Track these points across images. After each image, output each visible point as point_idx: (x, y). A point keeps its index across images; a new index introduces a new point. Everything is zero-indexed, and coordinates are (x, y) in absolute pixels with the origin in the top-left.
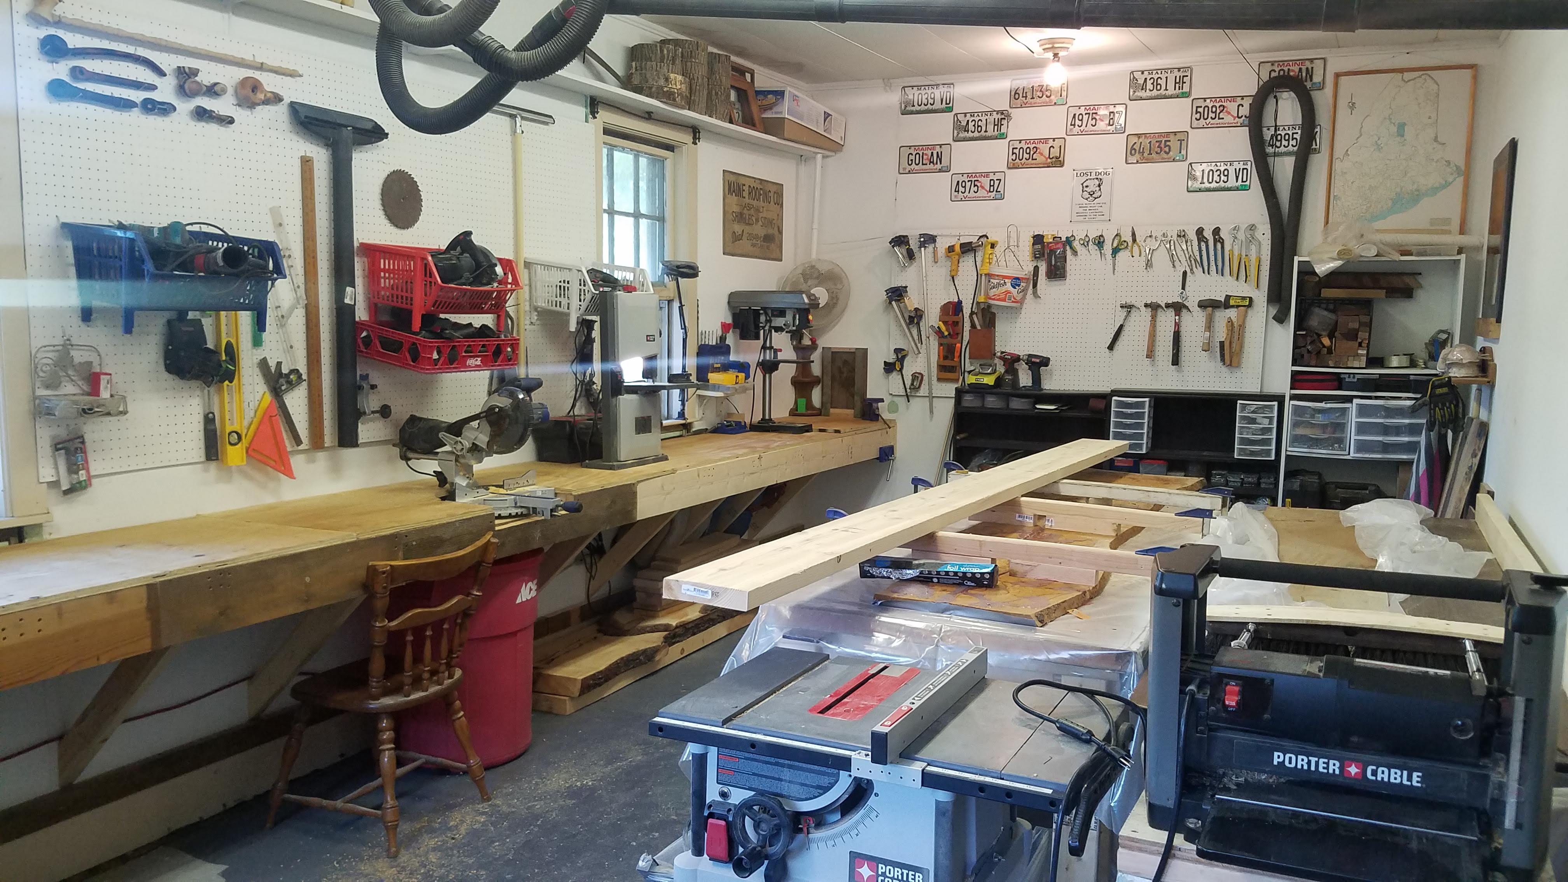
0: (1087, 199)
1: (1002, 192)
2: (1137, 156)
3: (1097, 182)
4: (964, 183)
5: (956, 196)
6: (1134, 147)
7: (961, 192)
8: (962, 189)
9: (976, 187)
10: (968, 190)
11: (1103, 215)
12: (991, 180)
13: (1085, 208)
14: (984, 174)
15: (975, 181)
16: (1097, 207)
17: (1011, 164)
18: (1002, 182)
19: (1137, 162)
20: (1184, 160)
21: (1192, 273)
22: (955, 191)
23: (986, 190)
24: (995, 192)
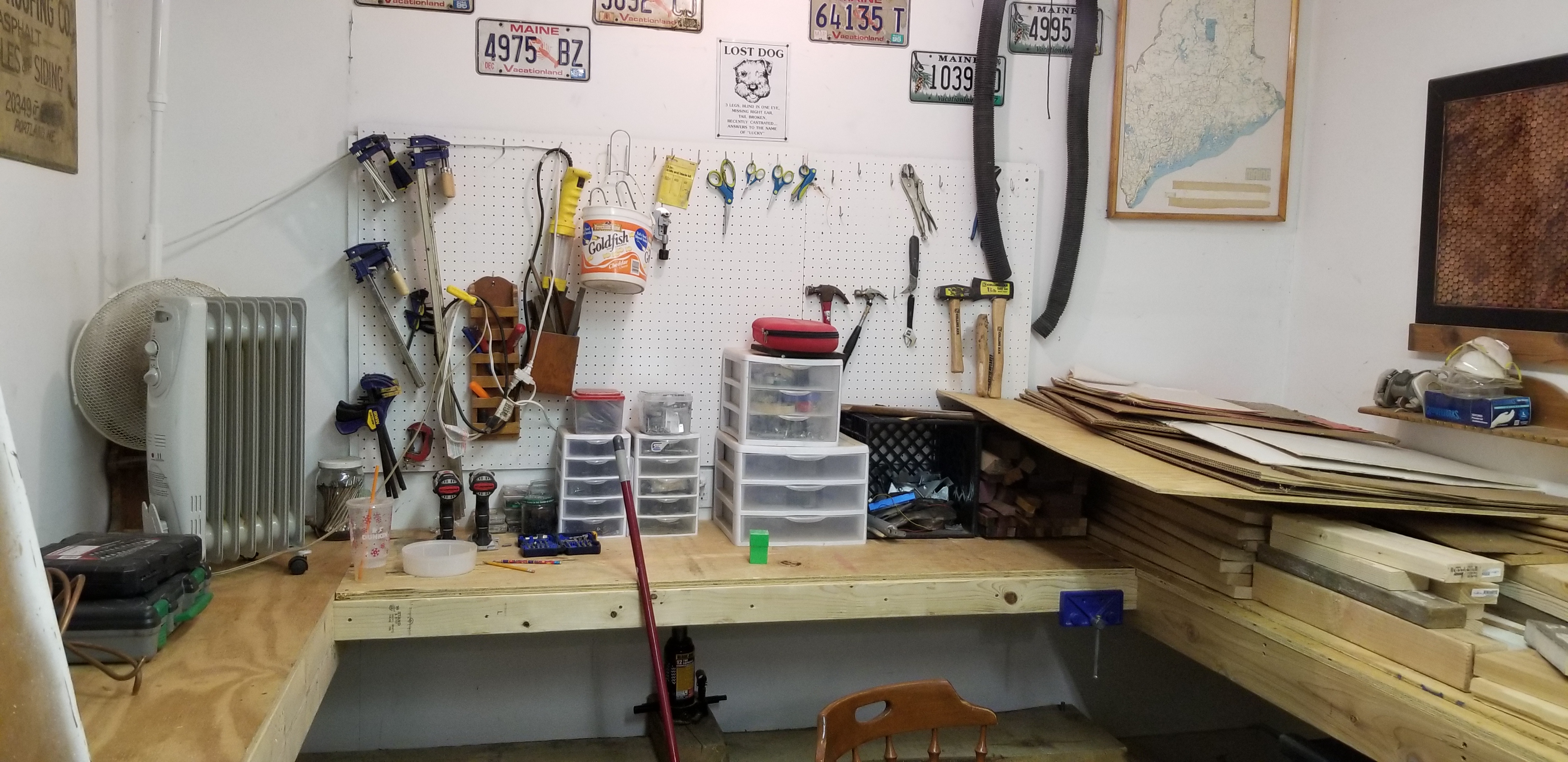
0: (744, 97)
1: (585, 66)
2: (829, 29)
3: (762, 68)
4: (504, 41)
5: (488, 65)
6: (823, 12)
7: (500, 57)
8: (499, 52)
9: (531, 51)
10: (513, 55)
11: (774, 129)
12: (561, 41)
13: (743, 114)
14: (545, 27)
15: (528, 38)
16: (763, 115)
17: (603, 15)
18: (585, 48)
19: (829, 40)
20: (904, 44)
21: (925, 240)
22: (487, 54)
23: (552, 59)
24: (570, 66)
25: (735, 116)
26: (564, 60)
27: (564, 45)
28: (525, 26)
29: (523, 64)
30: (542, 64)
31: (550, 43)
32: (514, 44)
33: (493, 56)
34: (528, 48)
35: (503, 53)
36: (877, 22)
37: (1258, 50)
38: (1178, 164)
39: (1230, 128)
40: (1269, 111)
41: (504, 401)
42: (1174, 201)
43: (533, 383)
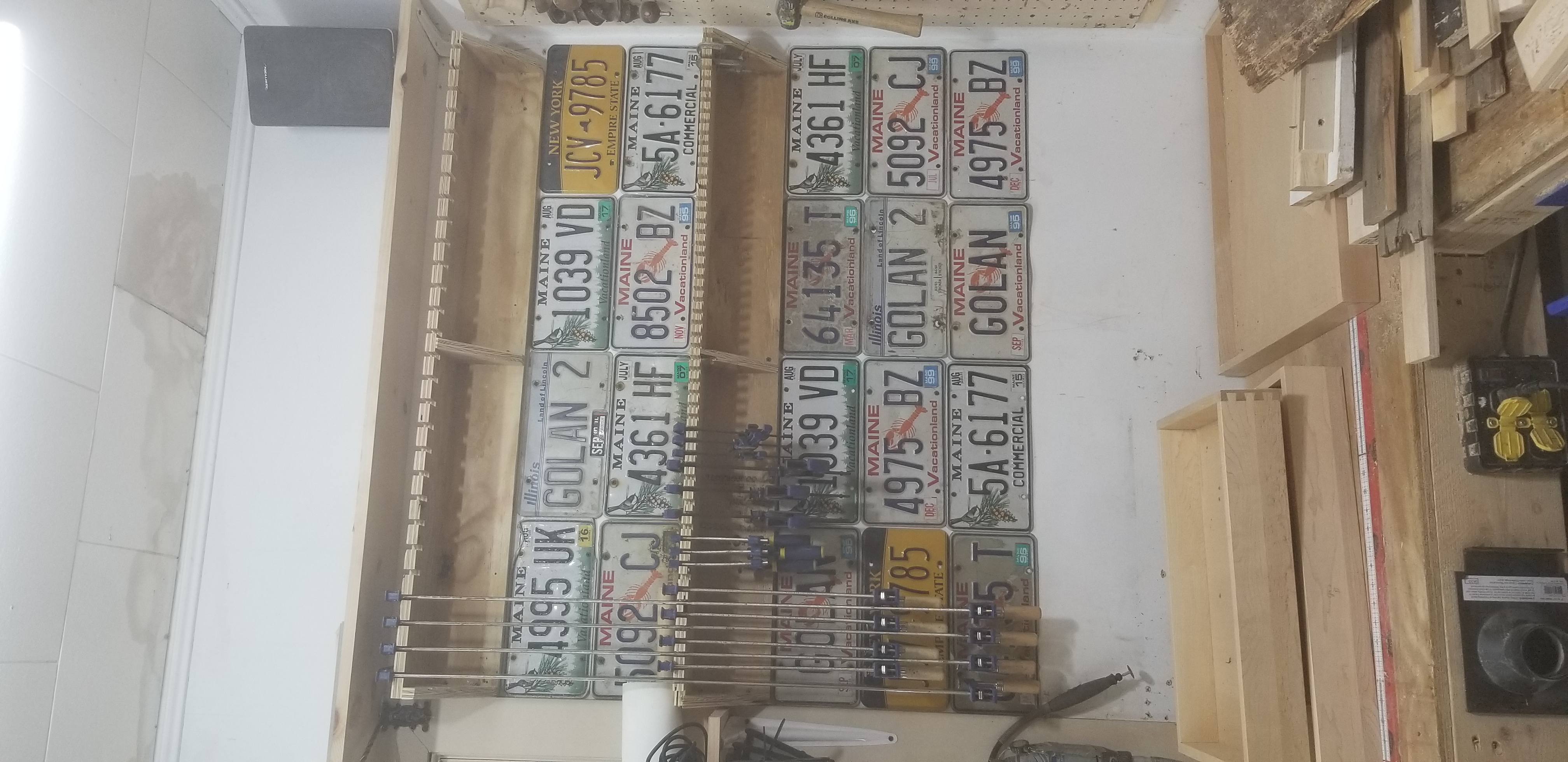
4: (978, 164)
5: (1014, 187)
7: (1001, 169)
8: (995, 169)
9: (990, 129)
10: (996, 153)
12: (972, 89)
15: (972, 133)
18: (978, 58)
22: (999, 187)
23: (999, 101)
24: (1005, 77)
26: (999, 85)
27: (977, 85)
29: (1009, 140)
30: (1006, 112)
31: (975, 104)
32: (981, 151)
33: (1000, 179)
34: (985, 133)
35: (996, 166)
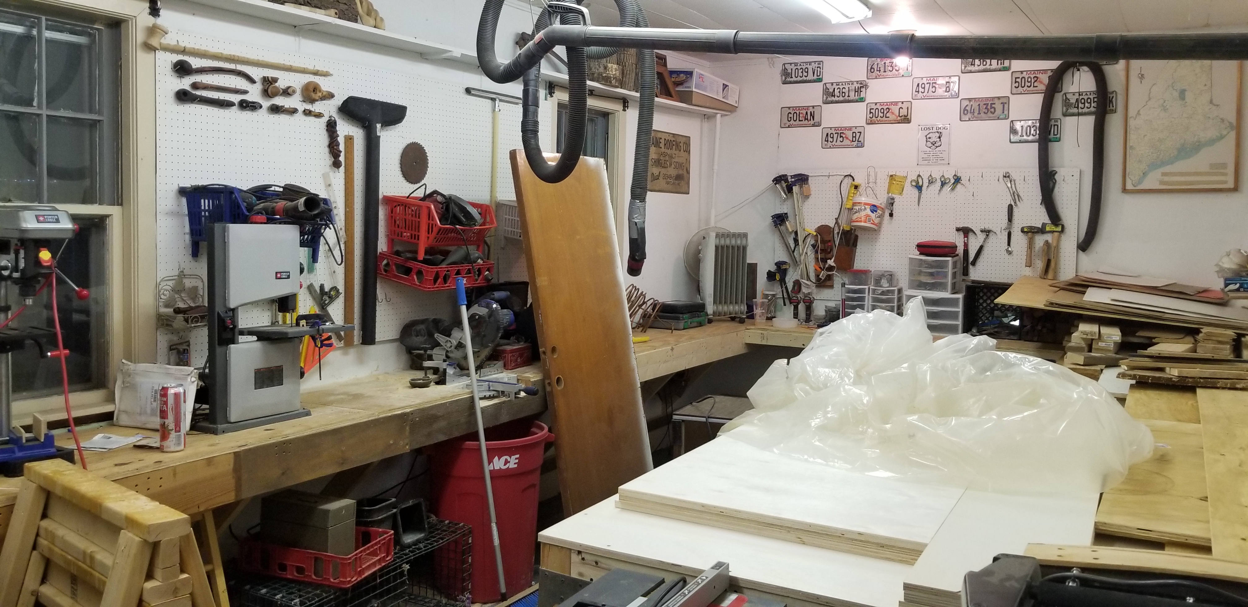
0: (930, 147)
1: (862, 142)
2: (969, 115)
3: (938, 135)
4: (832, 135)
5: (826, 145)
6: (967, 108)
7: (830, 141)
8: (830, 139)
9: (842, 138)
10: (835, 140)
11: (943, 160)
12: (853, 133)
13: (929, 155)
14: (847, 128)
15: (841, 133)
16: (938, 154)
17: (869, 121)
18: (862, 134)
19: (969, 120)
20: (1007, 118)
21: (1016, 205)
22: (825, 141)
23: (850, 140)
24: (856, 142)
25: (926, 156)
26: (854, 140)
27: (854, 134)
28: (840, 129)
29: (839, 143)
30: (846, 142)
31: (849, 134)
32: (835, 136)
33: (828, 141)
34: (841, 137)
36: (993, 110)
37: (1214, 102)
38: (1164, 163)
39: (1197, 144)
40: (1225, 133)
41: (823, 272)
42: (1162, 183)
43: (835, 265)
